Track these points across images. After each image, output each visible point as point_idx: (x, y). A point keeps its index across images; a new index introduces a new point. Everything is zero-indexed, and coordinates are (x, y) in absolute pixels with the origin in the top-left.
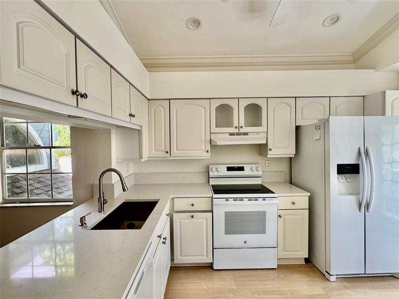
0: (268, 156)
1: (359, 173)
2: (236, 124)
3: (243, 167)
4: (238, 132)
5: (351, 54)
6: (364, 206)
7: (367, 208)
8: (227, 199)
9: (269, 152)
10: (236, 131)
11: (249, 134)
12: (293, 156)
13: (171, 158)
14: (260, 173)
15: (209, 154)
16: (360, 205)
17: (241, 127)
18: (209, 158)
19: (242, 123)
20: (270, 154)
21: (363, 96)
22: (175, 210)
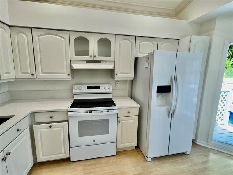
0: (115, 79)
1: (170, 92)
2: (91, 53)
3: (99, 86)
4: (93, 60)
5: (174, 9)
6: (171, 114)
7: (173, 115)
8: (79, 112)
9: (116, 76)
10: (91, 59)
11: (101, 62)
12: (133, 79)
13: (37, 80)
14: (111, 91)
15: (70, 77)
16: (169, 113)
17: (95, 56)
18: (70, 79)
19: (96, 53)
20: (117, 77)
21: (179, 40)
22: (36, 122)
